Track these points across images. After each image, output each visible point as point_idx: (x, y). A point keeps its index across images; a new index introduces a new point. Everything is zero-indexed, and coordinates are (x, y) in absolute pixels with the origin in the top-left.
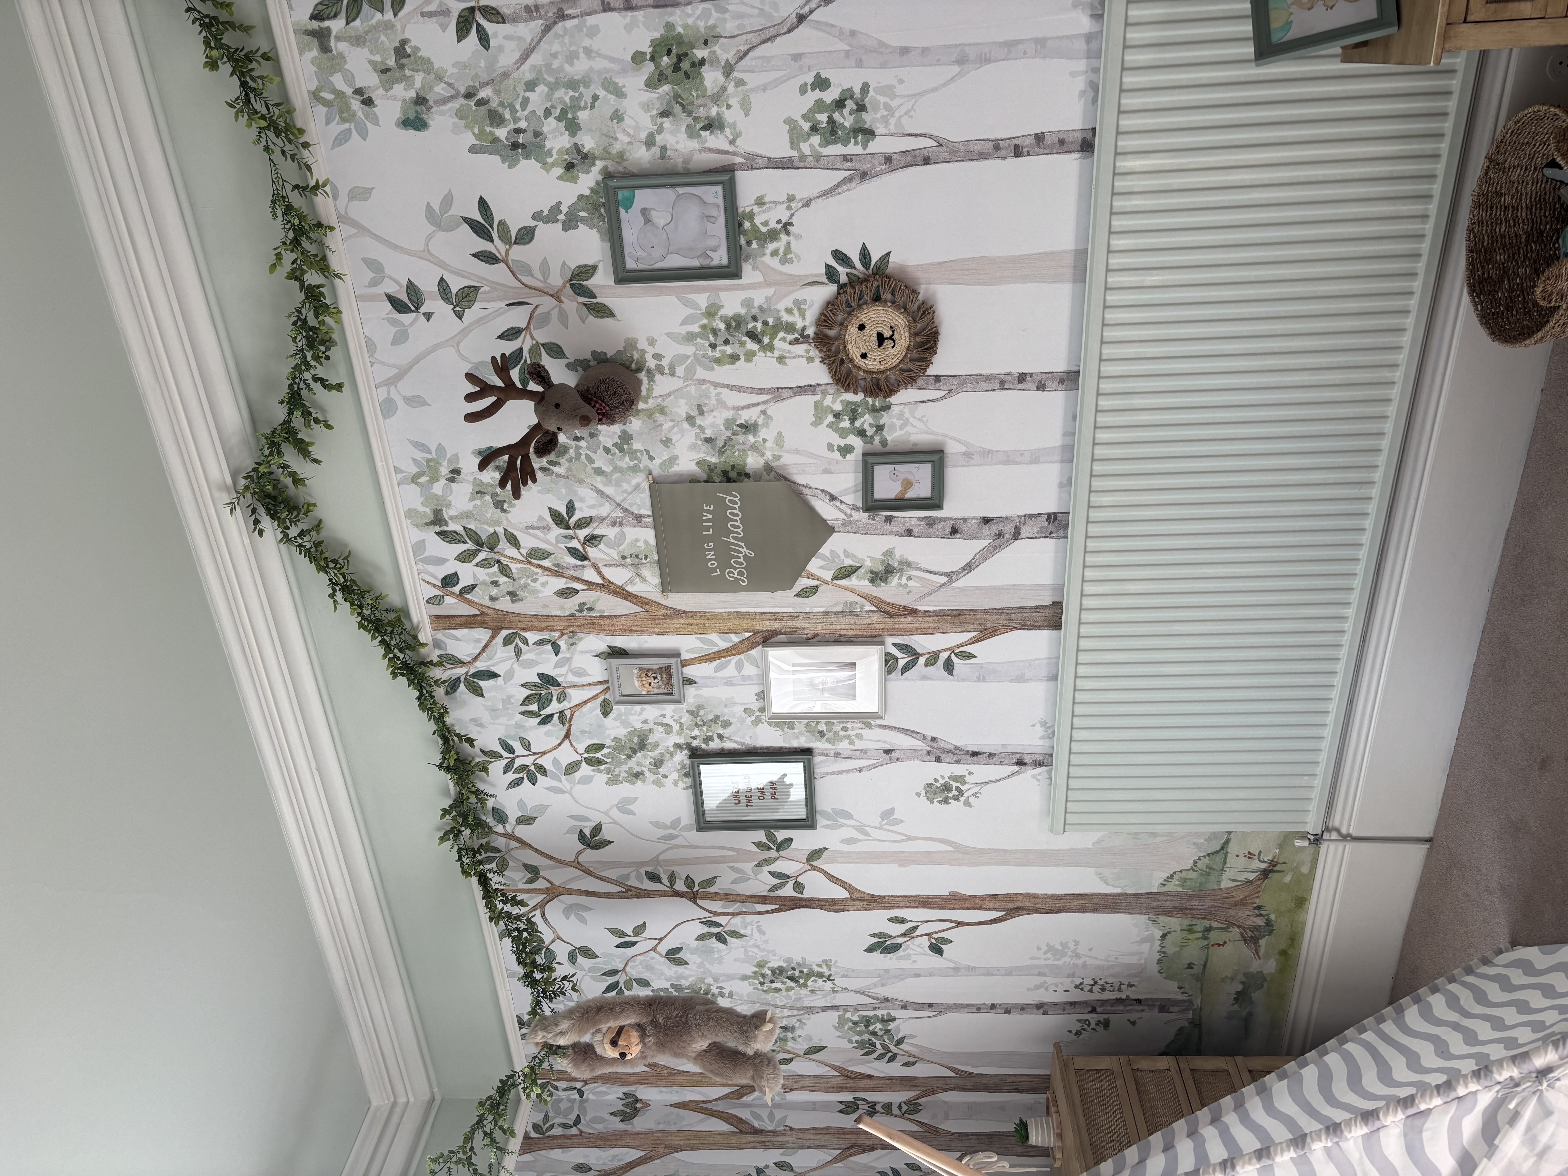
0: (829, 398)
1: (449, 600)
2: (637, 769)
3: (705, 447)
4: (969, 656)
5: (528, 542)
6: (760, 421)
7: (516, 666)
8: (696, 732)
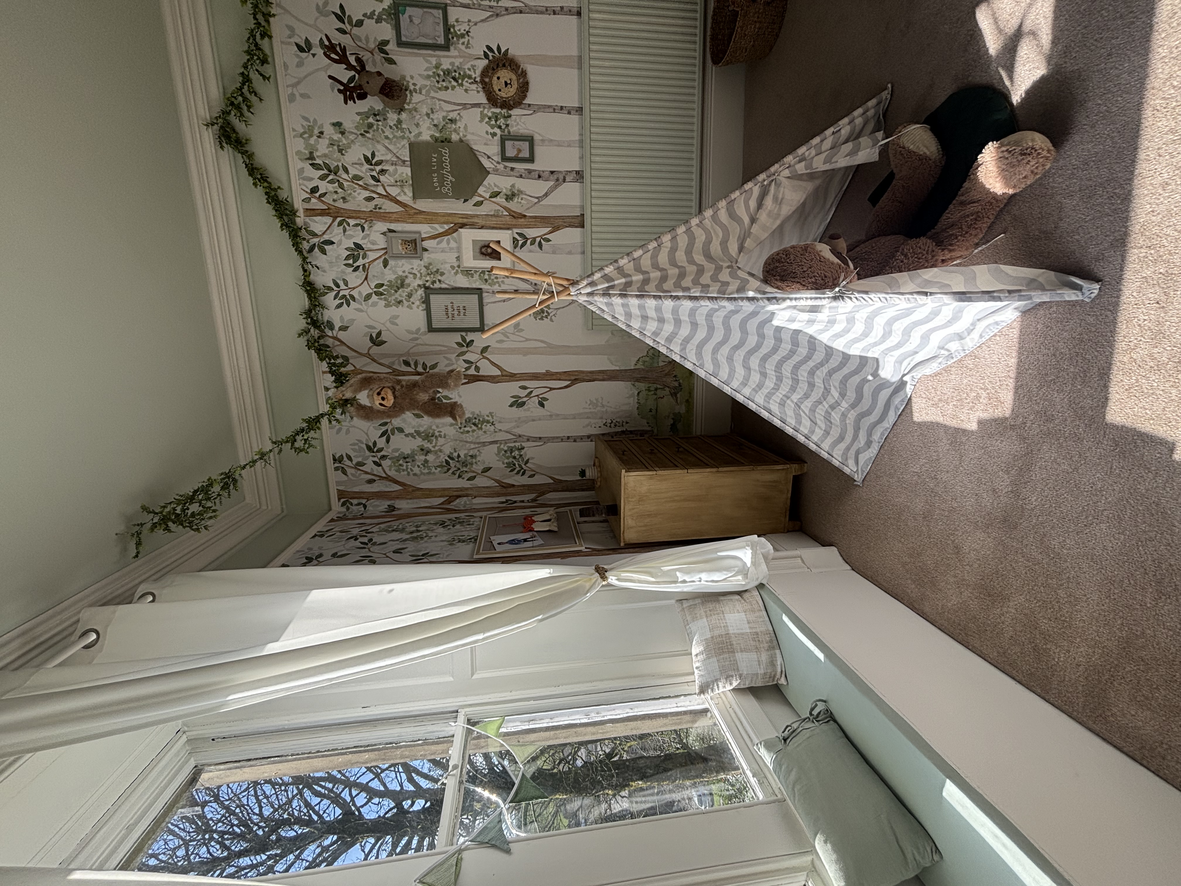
0: (486, 110)
1: (313, 200)
2: (400, 299)
3: (434, 128)
4: (548, 240)
5: (353, 171)
6: (458, 118)
7: (343, 238)
8: (428, 278)
